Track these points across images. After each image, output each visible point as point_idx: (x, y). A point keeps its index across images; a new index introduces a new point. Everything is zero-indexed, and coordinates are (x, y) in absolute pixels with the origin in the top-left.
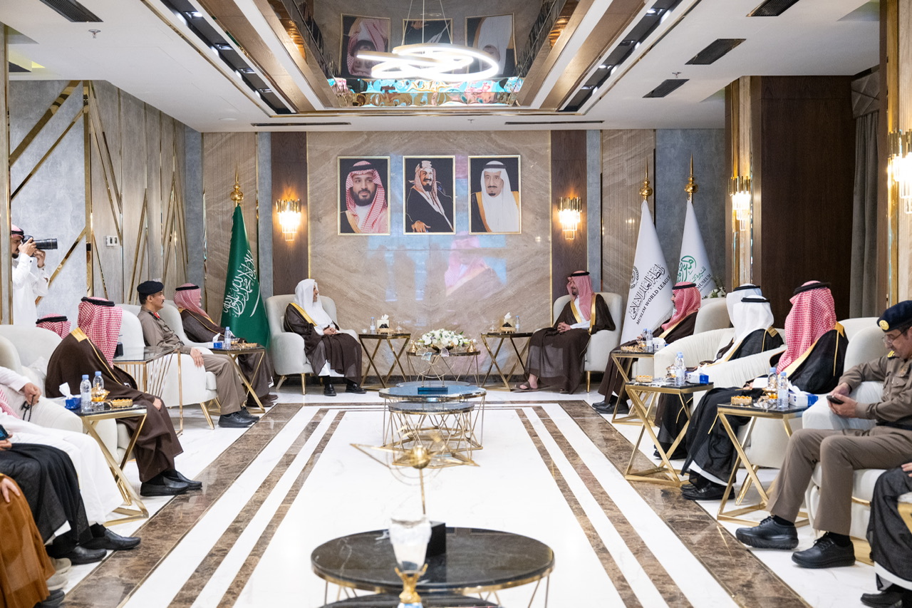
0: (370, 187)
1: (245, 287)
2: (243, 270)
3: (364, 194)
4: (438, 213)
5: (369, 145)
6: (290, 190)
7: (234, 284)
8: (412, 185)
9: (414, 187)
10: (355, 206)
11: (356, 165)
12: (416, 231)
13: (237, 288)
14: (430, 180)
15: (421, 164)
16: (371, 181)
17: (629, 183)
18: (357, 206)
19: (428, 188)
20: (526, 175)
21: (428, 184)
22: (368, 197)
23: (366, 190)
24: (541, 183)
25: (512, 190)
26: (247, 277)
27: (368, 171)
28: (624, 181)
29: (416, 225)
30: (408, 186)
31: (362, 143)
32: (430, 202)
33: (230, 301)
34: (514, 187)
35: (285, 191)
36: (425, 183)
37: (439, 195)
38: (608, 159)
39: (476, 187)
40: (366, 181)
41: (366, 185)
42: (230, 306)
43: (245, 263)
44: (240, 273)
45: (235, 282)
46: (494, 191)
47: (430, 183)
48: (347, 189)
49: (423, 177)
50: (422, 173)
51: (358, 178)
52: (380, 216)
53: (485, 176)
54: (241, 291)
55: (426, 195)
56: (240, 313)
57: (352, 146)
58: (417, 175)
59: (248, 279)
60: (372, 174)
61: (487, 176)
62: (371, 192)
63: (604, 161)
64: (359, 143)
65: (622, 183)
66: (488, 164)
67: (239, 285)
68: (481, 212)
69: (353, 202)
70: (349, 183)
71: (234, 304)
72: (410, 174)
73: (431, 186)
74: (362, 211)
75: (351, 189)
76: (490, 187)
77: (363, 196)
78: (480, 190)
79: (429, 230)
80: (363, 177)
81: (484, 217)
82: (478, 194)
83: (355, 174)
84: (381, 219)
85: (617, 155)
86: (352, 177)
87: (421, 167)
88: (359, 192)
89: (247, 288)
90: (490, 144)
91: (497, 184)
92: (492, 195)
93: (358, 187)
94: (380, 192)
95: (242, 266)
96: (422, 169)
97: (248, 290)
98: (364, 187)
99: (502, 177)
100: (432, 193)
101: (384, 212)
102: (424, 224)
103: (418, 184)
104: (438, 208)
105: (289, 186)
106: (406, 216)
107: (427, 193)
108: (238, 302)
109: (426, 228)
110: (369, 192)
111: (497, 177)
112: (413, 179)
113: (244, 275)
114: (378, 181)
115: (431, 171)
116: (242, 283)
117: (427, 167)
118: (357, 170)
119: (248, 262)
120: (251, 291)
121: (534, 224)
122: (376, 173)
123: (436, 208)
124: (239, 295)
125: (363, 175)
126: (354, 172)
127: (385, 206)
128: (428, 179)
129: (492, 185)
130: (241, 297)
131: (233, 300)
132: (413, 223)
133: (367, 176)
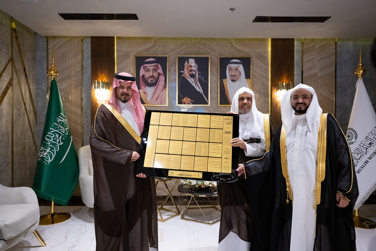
0: (155, 75)
1: (56, 141)
2: (55, 127)
3: (151, 79)
4: (199, 92)
5: (155, 48)
6: (103, 76)
7: (46, 138)
8: (182, 74)
9: (183, 75)
10: (145, 87)
11: (146, 60)
12: (184, 104)
13: (49, 141)
14: (194, 71)
15: (188, 61)
16: (156, 71)
17: (319, 74)
18: (147, 87)
19: (193, 76)
20: (254, 69)
21: (193, 74)
22: (154, 81)
23: (153, 76)
24: (264, 74)
25: (246, 78)
26: (58, 133)
27: (154, 64)
28: (316, 73)
29: (185, 100)
30: (180, 74)
31: (151, 47)
32: (194, 85)
33: (42, 151)
34: (248, 76)
35: (100, 76)
36: (191, 73)
37: (200, 80)
38: (306, 60)
39: (223, 76)
40: (152, 71)
41: (153, 73)
42: (42, 156)
43: (57, 123)
44: (52, 130)
45: (47, 137)
46: (235, 78)
47: (194, 73)
48: (141, 76)
49: (189, 69)
50: (189, 66)
51: (148, 69)
52: (161, 94)
53: (229, 69)
54: (52, 144)
55: (191, 80)
56: (50, 161)
57: (144, 49)
58: (186, 68)
59: (60, 135)
60: (157, 66)
61: (230, 69)
62: (156, 78)
63: (304, 61)
64: (149, 47)
65: (315, 75)
66: (231, 61)
67: (51, 139)
68: (226, 91)
69: (144, 84)
70: (142, 72)
71: (45, 154)
72: (181, 67)
73: (195, 75)
74: (150, 90)
75: (143, 76)
76: (232, 76)
77: (151, 81)
78: (225, 77)
79: (193, 103)
80: (151, 68)
81: (228, 95)
82: (224, 80)
83: (146, 66)
84: (162, 95)
85: (312, 57)
86: (144, 68)
87: (188, 63)
88: (148, 78)
89: (58, 141)
90: (232, 49)
91: (237, 74)
92: (233, 81)
93: (147, 75)
94: (162, 78)
95: (55, 125)
96: (188, 64)
97: (59, 143)
98: (151, 75)
99: (240, 69)
100: (195, 79)
101: (164, 91)
102: (190, 99)
103: (186, 73)
104: (199, 89)
105: (102, 73)
106: (178, 93)
107: (192, 79)
108: (48, 153)
109: (191, 102)
110: (155, 78)
111: (237, 69)
112: (183, 70)
113: (56, 132)
114: (160, 71)
115: (195, 65)
116: (53, 138)
117: (192, 62)
118: (147, 64)
119: (60, 122)
120: (62, 143)
121: (259, 100)
122: (160, 66)
123: (197, 89)
124: (49, 147)
125: (151, 67)
126: (145, 65)
127: (165, 87)
128: (192, 70)
129: (233, 74)
130: (52, 149)
131: (45, 151)
132: (183, 98)
133: (154, 67)
